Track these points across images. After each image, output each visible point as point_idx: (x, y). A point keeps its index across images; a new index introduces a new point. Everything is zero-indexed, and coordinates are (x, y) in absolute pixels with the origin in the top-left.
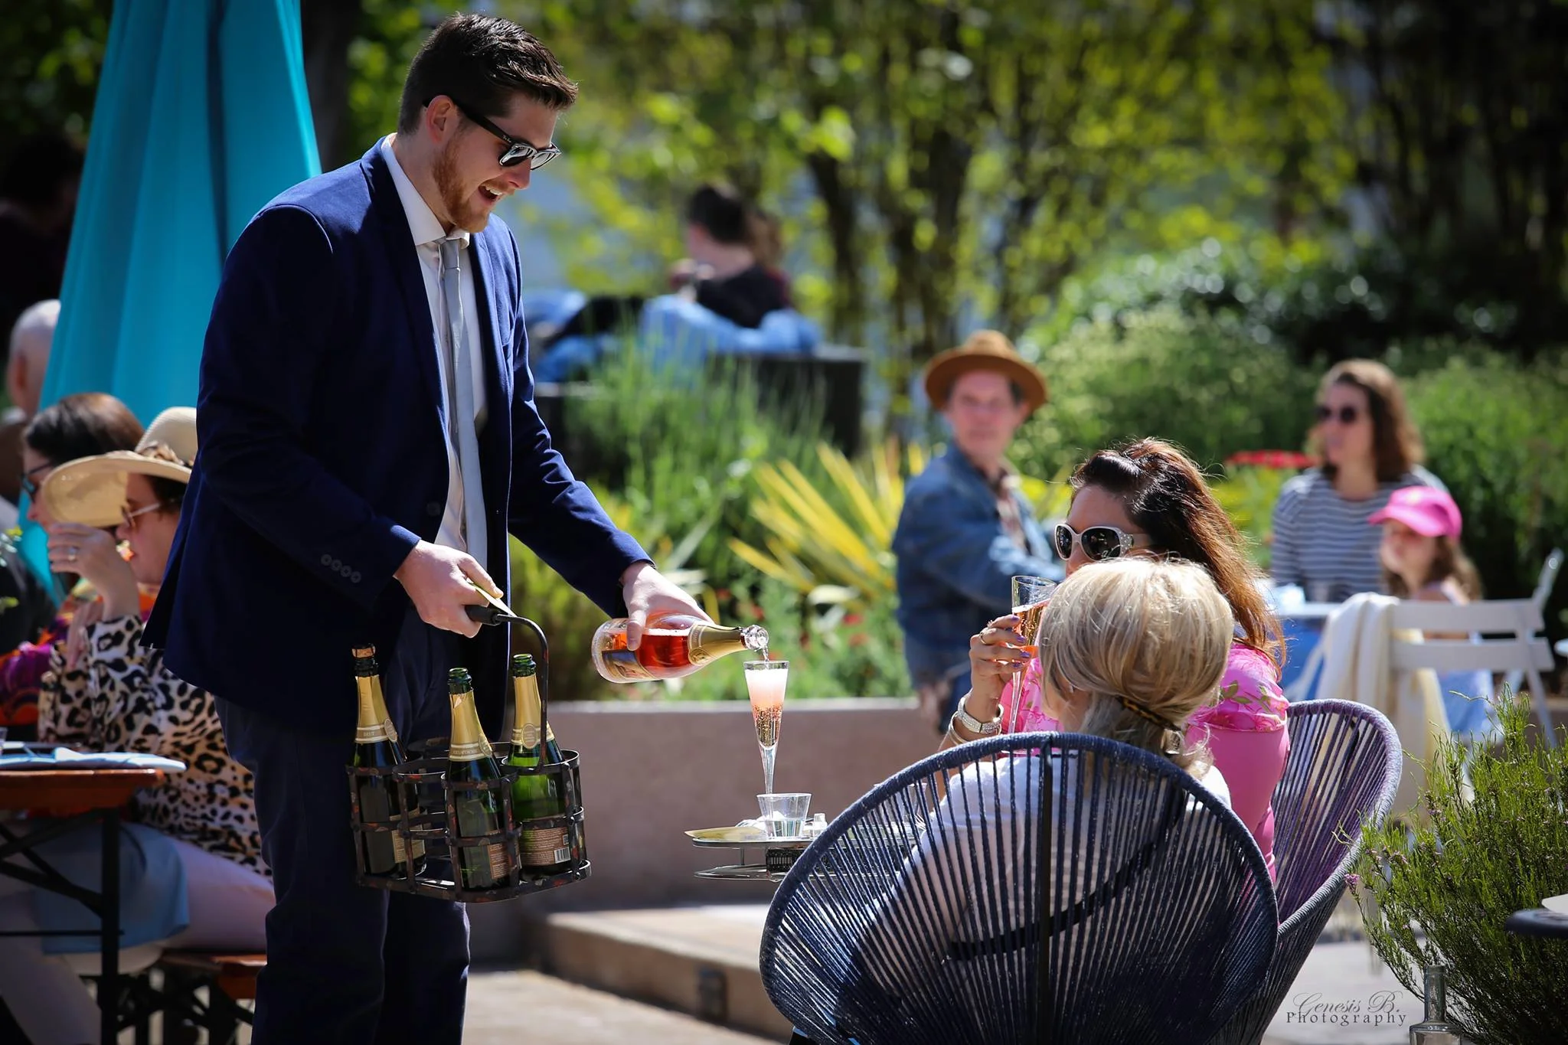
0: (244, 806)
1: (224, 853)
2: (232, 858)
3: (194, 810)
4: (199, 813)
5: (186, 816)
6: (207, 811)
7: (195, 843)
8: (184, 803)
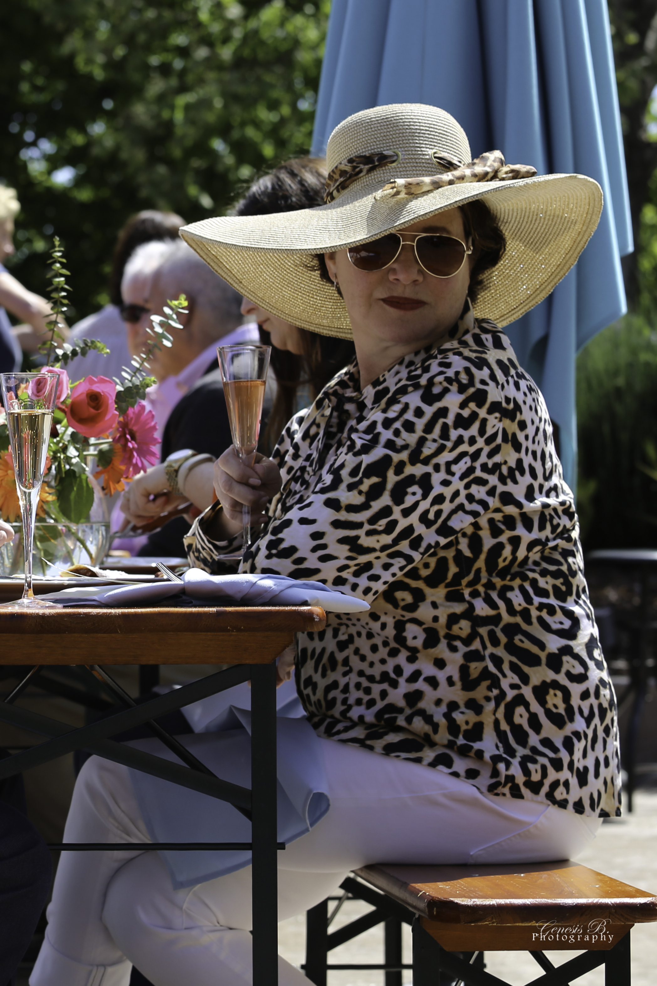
0: (440, 664)
1: (404, 755)
2: (418, 760)
3: (372, 664)
4: (376, 671)
5: (361, 673)
6: (389, 667)
7: (361, 743)
8: (357, 651)
